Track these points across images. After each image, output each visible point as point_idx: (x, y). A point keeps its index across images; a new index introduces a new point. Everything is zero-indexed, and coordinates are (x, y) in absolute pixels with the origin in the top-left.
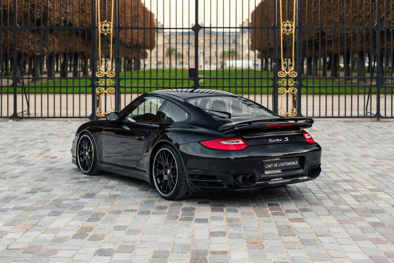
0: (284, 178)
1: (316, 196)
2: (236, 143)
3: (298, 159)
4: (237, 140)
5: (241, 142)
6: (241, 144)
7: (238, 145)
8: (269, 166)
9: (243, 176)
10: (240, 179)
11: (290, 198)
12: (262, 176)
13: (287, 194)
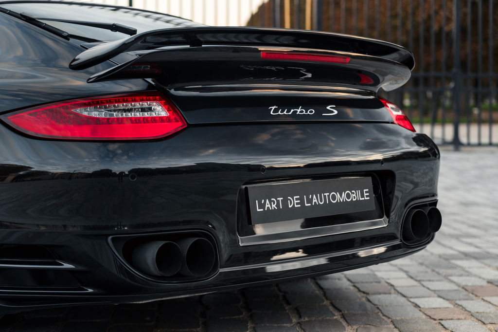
0: (311, 250)
1: (416, 306)
2: (138, 115)
3: (369, 180)
4: (146, 105)
5: (160, 111)
6: (162, 119)
7: (145, 119)
8: (270, 205)
9: (161, 244)
10: (150, 253)
11: (337, 316)
12: (243, 242)
13: (326, 302)
